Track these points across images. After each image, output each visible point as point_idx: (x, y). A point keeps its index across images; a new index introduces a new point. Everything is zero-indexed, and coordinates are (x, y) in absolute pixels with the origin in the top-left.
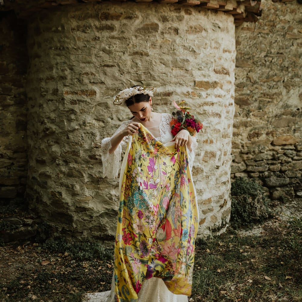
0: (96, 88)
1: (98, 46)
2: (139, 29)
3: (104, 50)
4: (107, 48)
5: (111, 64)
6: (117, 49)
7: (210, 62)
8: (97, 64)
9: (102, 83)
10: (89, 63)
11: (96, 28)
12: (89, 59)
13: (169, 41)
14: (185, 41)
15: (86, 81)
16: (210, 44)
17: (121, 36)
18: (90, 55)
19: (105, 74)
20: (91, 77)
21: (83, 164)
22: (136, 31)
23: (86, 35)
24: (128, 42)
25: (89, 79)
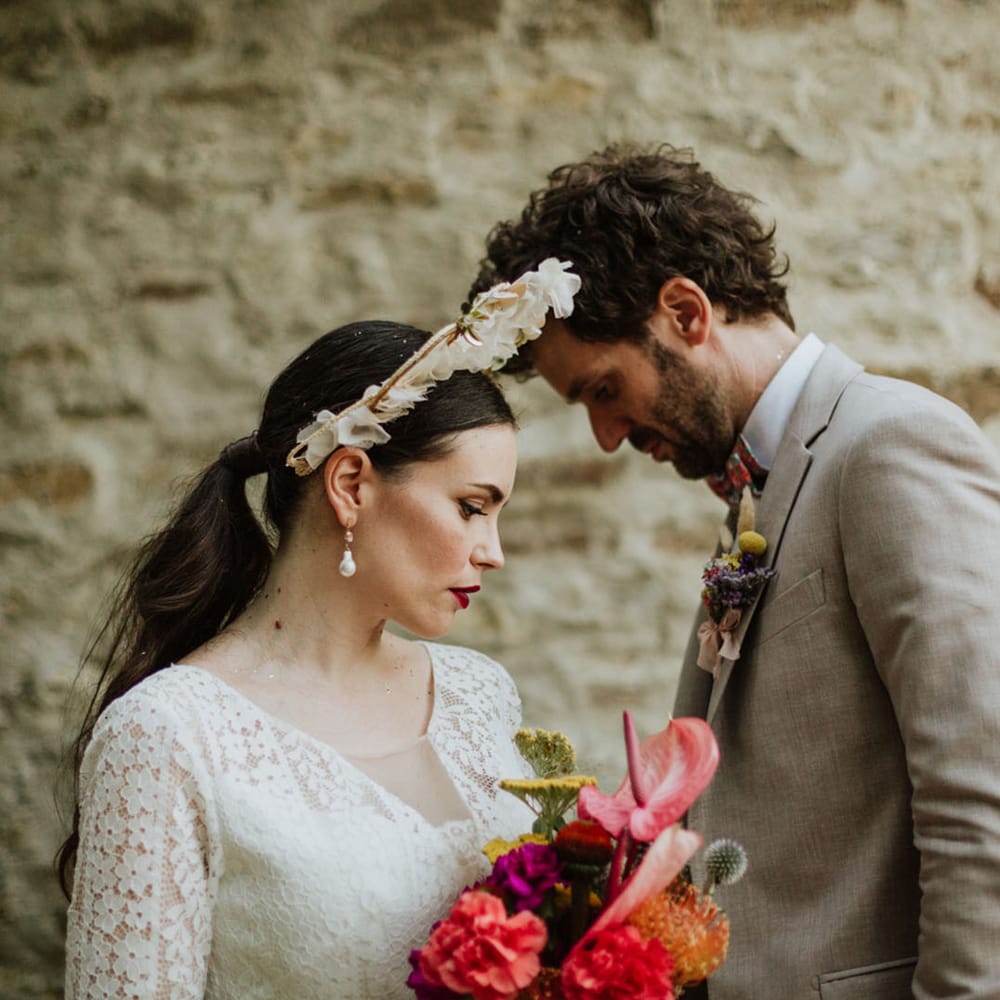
0: (93, 448)
2: (363, 22)
3: (138, 186)
4: (155, 167)
6: (224, 171)
7: (934, 229)
8: (99, 284)
9: (132, 409)
10: (51, 277)
11: (93, 41)
12: (48, 255)
13: (587, 87)
14: (716, 84)
15: (38, 402)
16: (924, 90)
17: (241, 77)
18: (54, 224)
19: (148, 344)
20: (66, 373)
21: (34, 970)
22: (343, 36)
24: (288, 119)
25: (53, 387)
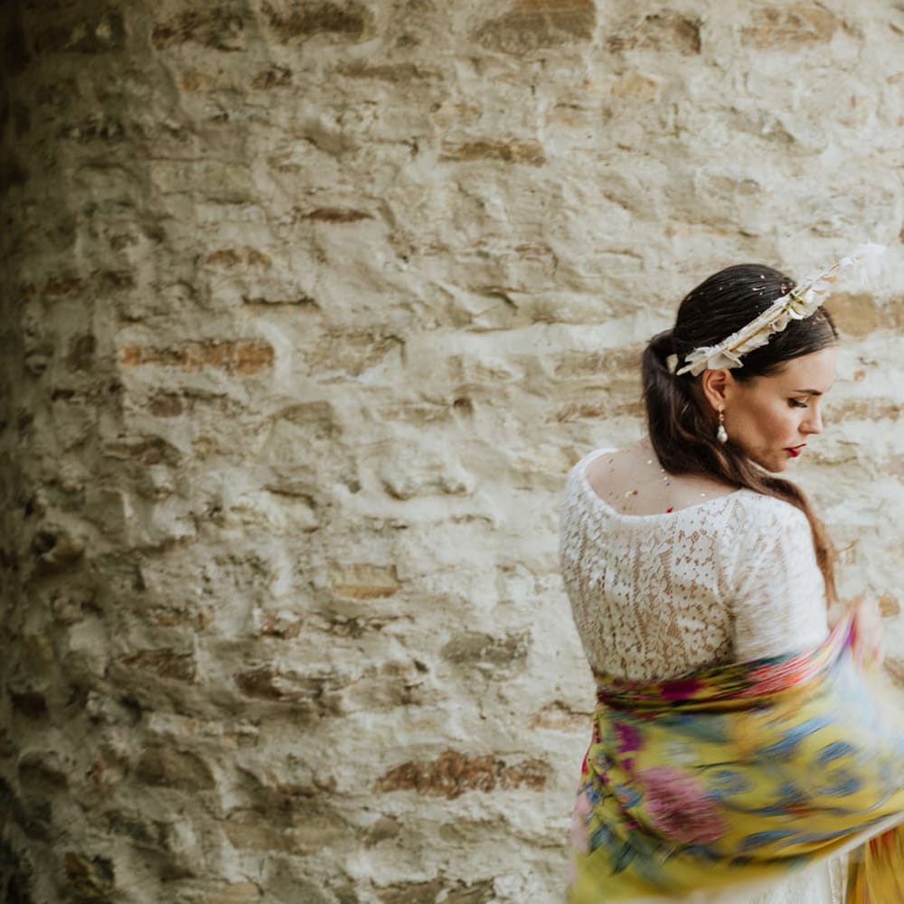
0: (271, 329)
1: (282, 117)
2: (492, 26)
3: (313, 136)
4: (328, 122)
5: (347, 205)
6: (382, 128)
8: (280, 208)
9: (305, 302)
10: (240, 200)
11: (276, 22)
12: (237, 182)
13: (651, 83)
14: (739, 87)
15: (226, 293)
17: (398, 60)
18: (243, 160)
19: (320, 255)
20: (250, 273)
22: (477, 35)
23: (226, 60)
24: (434, 93)
25: (240, 283)
